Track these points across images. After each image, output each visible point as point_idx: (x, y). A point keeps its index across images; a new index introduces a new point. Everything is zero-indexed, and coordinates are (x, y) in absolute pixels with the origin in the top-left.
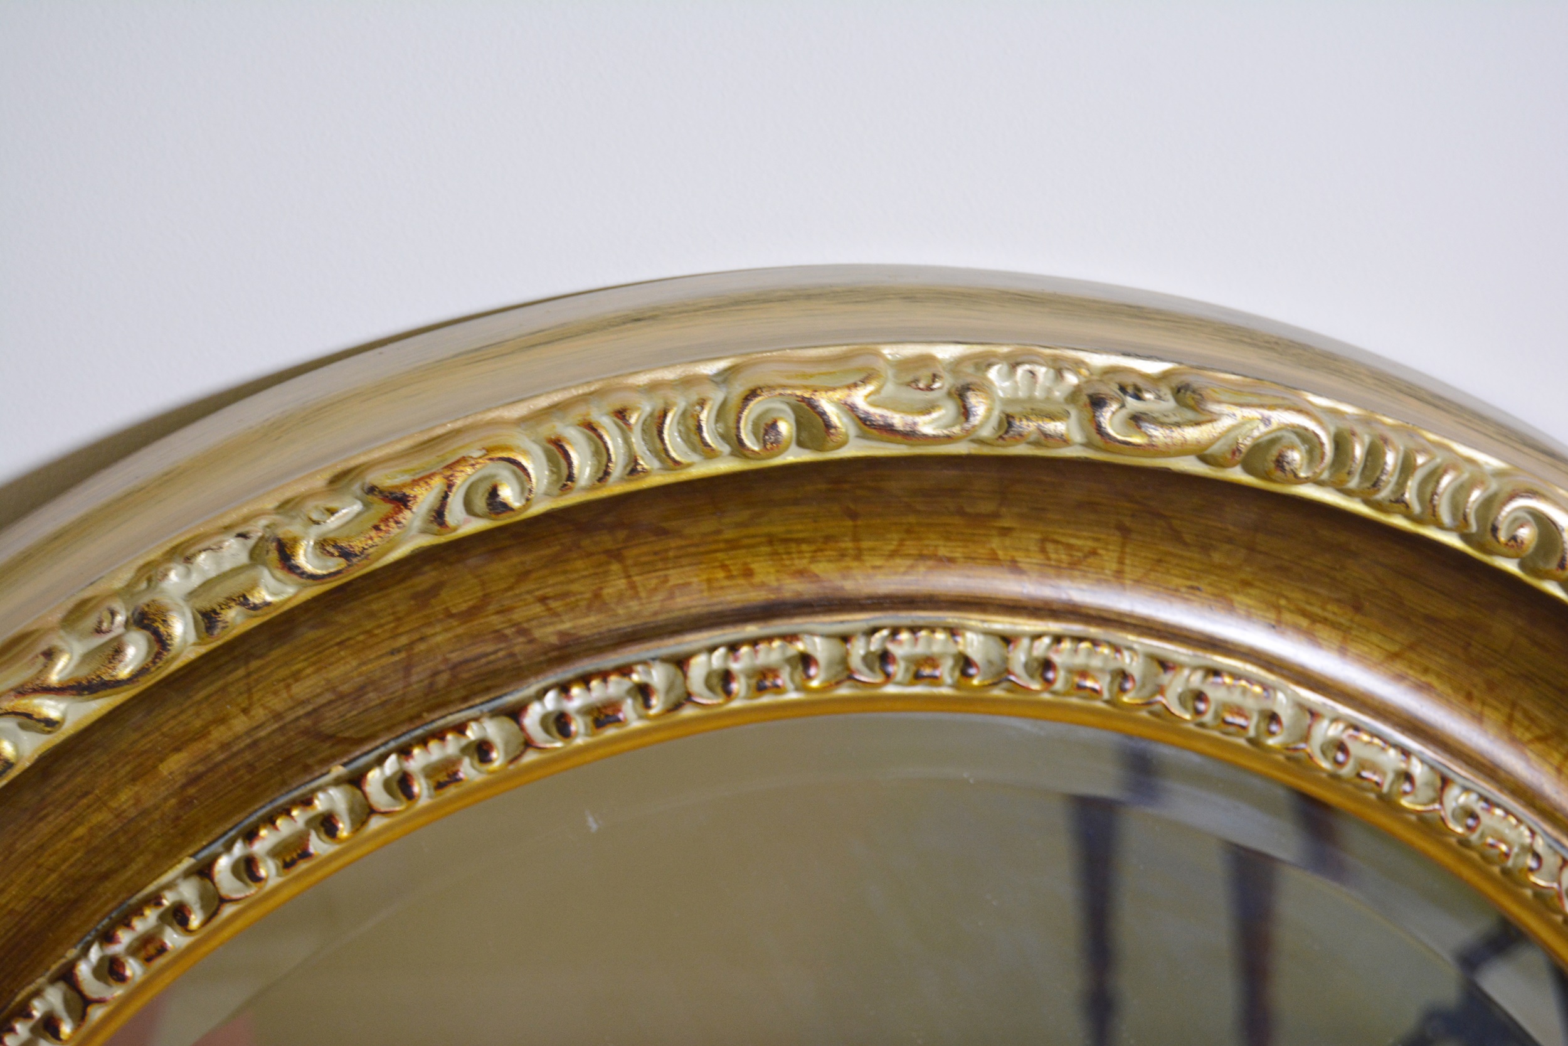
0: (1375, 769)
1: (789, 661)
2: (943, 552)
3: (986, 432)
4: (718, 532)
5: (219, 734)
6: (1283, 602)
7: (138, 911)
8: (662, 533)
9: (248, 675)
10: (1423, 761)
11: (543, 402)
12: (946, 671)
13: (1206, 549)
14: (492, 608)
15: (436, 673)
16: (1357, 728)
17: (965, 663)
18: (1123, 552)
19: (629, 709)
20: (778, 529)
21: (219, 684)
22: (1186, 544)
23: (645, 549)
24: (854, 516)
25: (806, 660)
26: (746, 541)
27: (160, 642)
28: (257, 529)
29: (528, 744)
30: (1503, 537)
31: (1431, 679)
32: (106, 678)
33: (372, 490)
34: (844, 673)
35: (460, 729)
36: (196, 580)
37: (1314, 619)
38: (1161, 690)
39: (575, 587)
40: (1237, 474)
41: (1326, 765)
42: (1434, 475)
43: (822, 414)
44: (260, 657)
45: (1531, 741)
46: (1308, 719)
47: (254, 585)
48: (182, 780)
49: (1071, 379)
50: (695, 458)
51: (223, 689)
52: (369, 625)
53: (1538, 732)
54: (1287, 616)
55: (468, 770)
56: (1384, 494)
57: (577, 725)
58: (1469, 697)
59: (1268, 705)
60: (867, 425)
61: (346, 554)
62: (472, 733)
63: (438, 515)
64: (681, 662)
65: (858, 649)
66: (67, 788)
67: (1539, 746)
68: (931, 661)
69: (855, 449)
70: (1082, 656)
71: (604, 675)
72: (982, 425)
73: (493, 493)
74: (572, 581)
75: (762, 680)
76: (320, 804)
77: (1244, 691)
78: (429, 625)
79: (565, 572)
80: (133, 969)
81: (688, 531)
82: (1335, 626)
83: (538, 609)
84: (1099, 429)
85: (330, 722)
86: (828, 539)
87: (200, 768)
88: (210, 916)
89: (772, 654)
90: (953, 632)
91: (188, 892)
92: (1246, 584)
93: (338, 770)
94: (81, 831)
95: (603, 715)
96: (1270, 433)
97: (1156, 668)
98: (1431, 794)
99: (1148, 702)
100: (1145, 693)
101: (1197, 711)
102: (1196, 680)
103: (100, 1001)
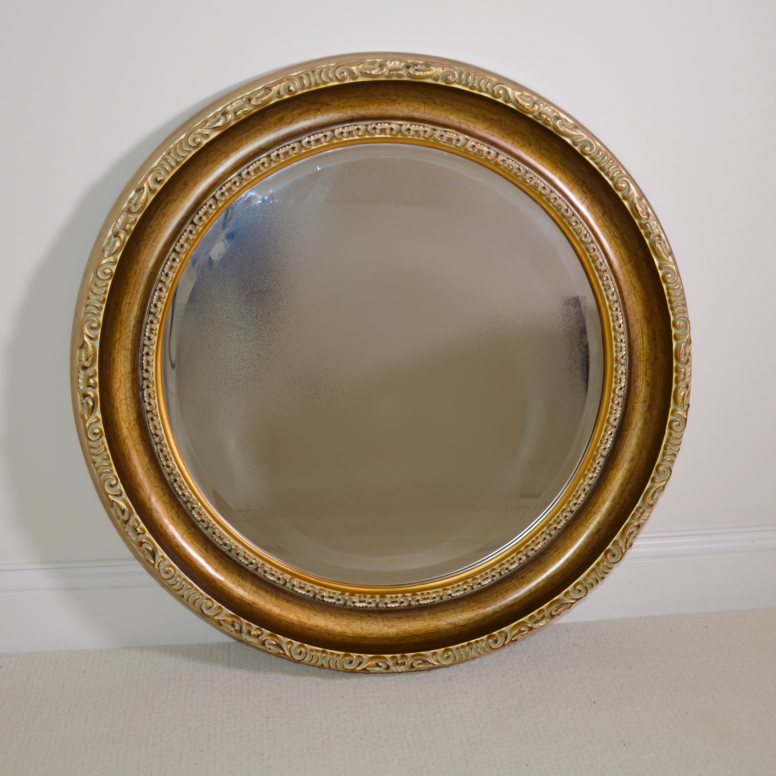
0: (481, 151)
1: (356, 130)
2: (387, 108)
3: (386, 75)
4: (339, 105)
6: (460, 117)
7: (227, 183)
8: (328, 104)
9: (246, 136)
10: (493, 150)
11: (300, 72)
12: (388, 131)
13: (442, 106)
14: (295, 122)
15: (284, 136)
16: (478, 143)
17: (392, 129)
18: (425, 107)
19: (323, 140)
20: (352, 104)
21: (241, 138)
22: (437, 105)
23: (325, 108)
24: (367, 101)
25: (358, 129)
26: (346, 107)
27: (226, 119)
28: (245, 98)
29: (302, 146)
30: (496, 92)
31: (495, 134)
32: (217, 126)
34: (367, 131)
35: (289, 145)
36: (233, 108)
38: (434, 134)
40: (440, 83)
41: (471, 150)
42: (480, 81)
43: (353, 71)
44: (249, 132)
45: (518, 147)
47: (244, 108)
49: (403, 64)
50: (329, 81)
51: (242, 139)
52: (270, 125)
53: (520, 145)
55: (291, 153)
56: (470, 85)
57: (313, 143)
58: (504, 137)
59: (458, 138)
60: (363, 74)
61: (262, 101)
62: (291, 146)
63: (279, 92)
64: (333, 131)
65: (370, 128)
67: (520, 148)
68: (385, 129)
69: (361, 79)
70: (417, 128)
71: (317, 134)
72: (385, 72)
73: (289, 88)
74: (311, 116)
75: (350, 133)
76: (262, 161)
77: (452, 135)
78: (282, 126)
80: (226, 194)
81: (333, 104)
82: (473, 123)
84: (409, 73)
85: (263, 146)
86: (362, 106)
88: (241, 183)
89: (351, 129)
90: (389, 124)
92: (452, 113)
93: (265, 155)
95: (318, 141)
96: (444, 72)
97: (433, 130)
98: (495, 156)
99: (431, 136)
100: (431, 135)
101: (442, 139)
102: (442, 133)
103: (220, 200)
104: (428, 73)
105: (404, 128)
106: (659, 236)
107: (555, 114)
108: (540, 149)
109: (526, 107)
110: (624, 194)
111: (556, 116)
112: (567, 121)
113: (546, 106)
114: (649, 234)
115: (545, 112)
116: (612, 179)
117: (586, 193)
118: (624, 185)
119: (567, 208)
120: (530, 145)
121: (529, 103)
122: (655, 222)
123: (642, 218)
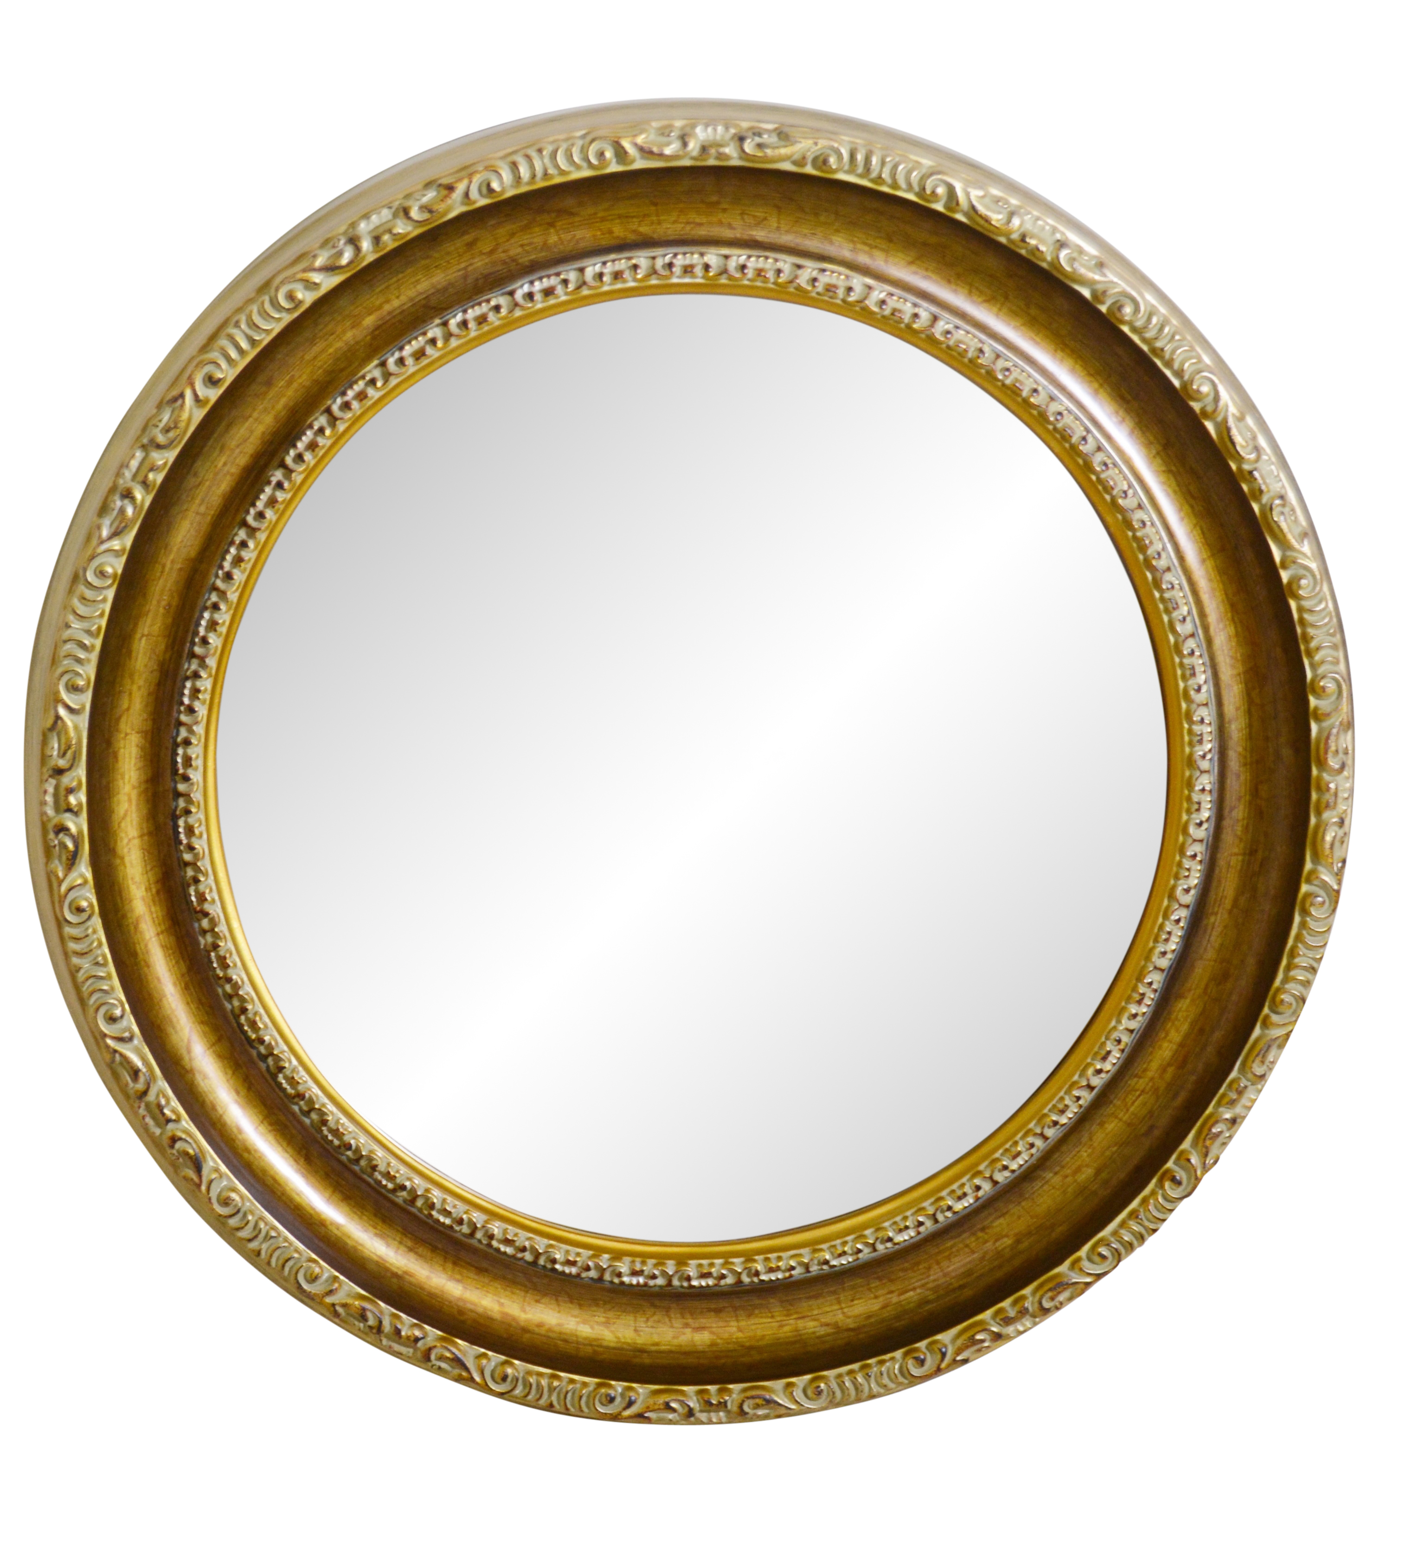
0: (900, 311)
1: (630, 268)
2: (698, 220)
3: (695, 153)
4: (595, 214)
5: (387, 308)
6: (855, 239)
7: (356, 382)
8: (572, 214)
10: (926, 310)
11: (510, 150)
12: (699, 271)
13: (816, 215)
14: (500, 250)
15: (477, 280)
16: (892, 295)
17: (707, 267)
18: (779, 218)
19: (559, 290)
20: (623, 212)
21: (386, 284)
22: (806, 213)
23: (564, 222)
24: (655, 204)
25: (635, 267)
26: (610, 218)
27: (358, 249)
28: (396, 204)
29: (516, 305)
30: (928, 192)
31: (930, 274)
32: (337, 265)
33: (440, 185)
35: (488, 301)
36: (372, 227)
37: (871, 247)
38: (796, 277)
39: (535, 240)
40: (809, 170)
41: (876, 308)
42: (895, 167)
43: (623, 148)
44: (402, 272)
45: (981, 301)
46: (867, 290)
47: (394, 226)
48: (372, 328)
49: (733, 131)
50: (572, 169)
52: (447, 258)
53: (984, 298)
54: (859, 246)
55: (492, 317)
56: (874, 175)
57: (538, 297)
58: (949, 282)
59: (849, 284)
60: (646, 152)
61: (430, 211)
62: (493, 303)
63: (467, 195)
64: (582, 270)
65: (659, 263)
66: (325, 331)
67: (985, 305)
68: (693, 267)
69: (640, 164)
70: (761, 263)
71: (549, 276)
72: (692, 150)
73: (488, 185)
74: (534, 237)
75: (617, 276)
76: (430, 335)
77: (838, 278)
78: (473, 258)
79: (530, 233)
80: (355, 405)
81: (581, 212)
82: (882, 250)
83: (519, 250)
84: (743, 151)
85: (433, 302)
86: (645, 216)
87: (380, 323)
88: (386, 382)
89: (620, 265)
90: (702, 255)
91: (377, 373)
92: (837, 231)
93: (437, 321)
94: (331, 350)
95: (548, 292)
96: (818, 150)
97: (795, 268)
98: (929, 323)
99: (791, 282)
100: (791, 278)
101: (814, 286)
102: (815, 274)
103: (341, 419)
104: (784, 152)
105: (732, 264)
106: (1282, 497)
107: (1058, 236)
108: (1028, 305)
109: (993, 223)
110: (1205, 406)
111: (1058, 241)
112: (1081, 251)
113: (1038, 219)
114: (1258, 493)
115: (1036, 231)
116: (1179, 374)
117: (1127, 402)
118: (1205, 389)
119: (1084, 433)
120: (1006, 298)
121: (1000, 213)
122: (1273, 467)
123: (1243, 458)
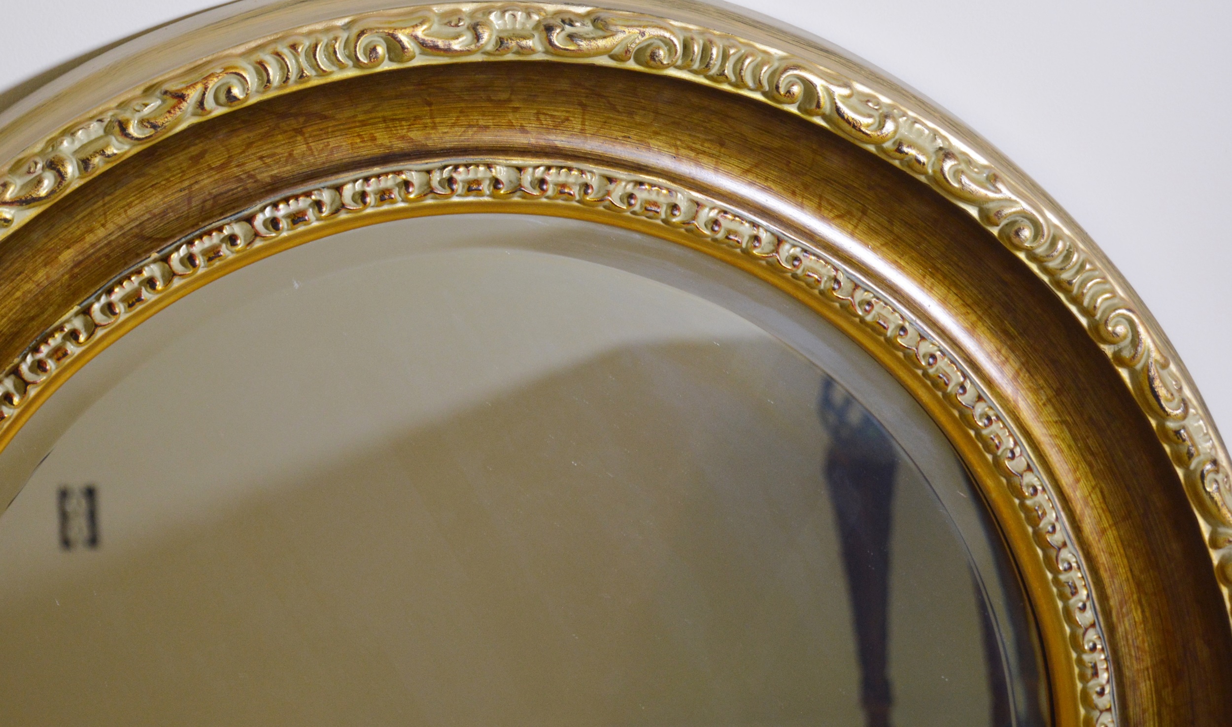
0: (736, 233)
1: (398, 185)
2: (481, 123)
3: (490, 47)
4: (355, 116)
5: (90, 238)
6: (679, 143)
7: (51, 335)
8: (325, 118)
9: (104, 205)
10: (767, 231)
11: (253, 44)
12: (485, 187)
13: (631, 114)
14: (234, 164)
15: (205, 201)
16: (726, 212)
17: (496, 182)
18: (584, 119)
19: (311, 214)
20: (388, 114)
21: (89, 210)
22: (618, 112)
23: (315, 127)
24: (429, 104)
25: (407, 184)
26: (372, 121)
27: (61, 176)
28: (107, 118)
29: (257, 234)
30: (782, 91)
31: (770, 184)
32: (34, 196)
33: (166, 92)
34: (430, 190)
35: (220, 229)
36: (77, 145)
37: (698, 152)
38: (608, 193)
39: (278, 151)
40: (631, 65)
41: (707, 232)
42: (741, 60)
43: (400, 42)
44: (109, 195)
45: (833, 218)
46: (695, 207)
47: (108, 145)
48: (71, 265)
49: (536, 17)
50: (334, 69)
51: (91, 213)
52: (168, 175)
53: (837, 213)
54: (683, 151)
55: (225, 250)
56: (714, 71)
57: (283, 224)
58: (794, 193)
59: (673, 200)
60: (426, 47)
61: (154, 126)
62: (226, 232)
63: (201, 104)
64: (338, 188)
65: (436, 177)
66: (11, 270)
67: (838, 221)
68: (478, 182)
69: (419, 61)
70: (563, 176)
71: (296, 197)
72: (487, 44)
73: (229, 91)
74: (277, 147)
75: (384, 196)
76: (146, 273)
77: (658, 193)
78: (200, 174)
79: (272, 142)
80: (51, 365)
81: (338, 116)
82: (711, 155)
83: (259, 163)
84: (550, 42)
85: (148, 231)
86: (417, 118)
87: (81, 258)
88: (90, 335)
89: (388, 182)
90: (489, 166)
91: (78, 323)
92: (656, 133)
93: (154, 255)
94: (18, 294)
95: (297, 218)
96: (646, 40)
97: (606, 182)
98: (772, 247)
99: (602, 200)
100: (600, 195)
101: (630, 205)
102: (630, 188)
103: (34, 383)
104: (601, 43)
105: (527, 178)
106: (1215, 462)
107: (940, 143)
108: (891, 222)
109: (863, 129)
110: (1120, 350)
111: (941, 149)
112: (969, 162)
113: (916, 121)
114: (1186, 458)
115: (912, 137)
116: (1088, 312)
117: (1011, 337)
118: (1121, 329)
119: (962, 379)
120: (864, 212)
121: (870, 116)
122: (1201, 422)
123: (1168, 415)
